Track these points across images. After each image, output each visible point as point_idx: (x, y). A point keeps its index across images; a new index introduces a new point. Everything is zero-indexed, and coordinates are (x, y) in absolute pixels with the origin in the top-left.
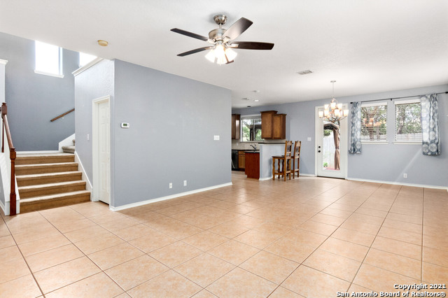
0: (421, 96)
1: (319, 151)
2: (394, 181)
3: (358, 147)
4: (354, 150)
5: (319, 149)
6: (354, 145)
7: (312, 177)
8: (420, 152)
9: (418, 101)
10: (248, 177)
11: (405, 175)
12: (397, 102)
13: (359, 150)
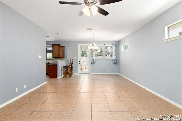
0: (112, 44)
1: (80, 63)
2: (105, 73)
3: (95, 61)
4: (93, 62)
5: (80, 62)
6: (93, 60)
7: (77, 74)
8: (112, 62)
9: (111, 46)
10: (50, 78)
11: (108, 71)
12: (106, 46)
13: (95, 62)
